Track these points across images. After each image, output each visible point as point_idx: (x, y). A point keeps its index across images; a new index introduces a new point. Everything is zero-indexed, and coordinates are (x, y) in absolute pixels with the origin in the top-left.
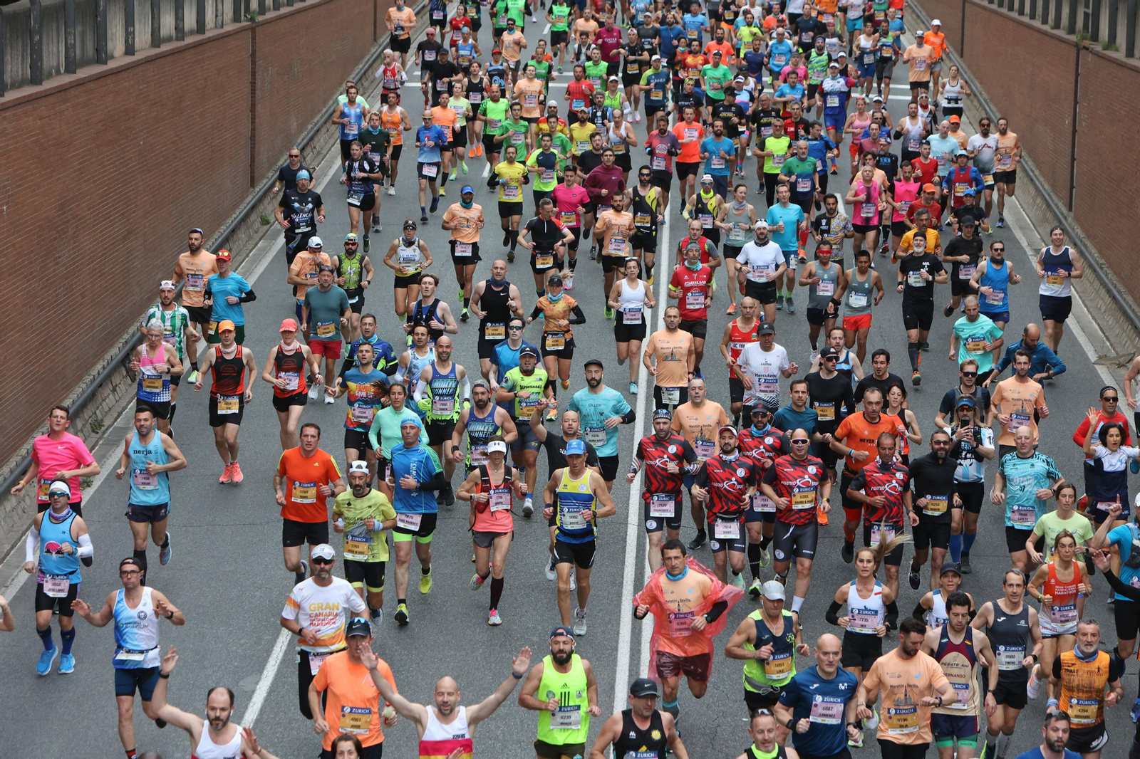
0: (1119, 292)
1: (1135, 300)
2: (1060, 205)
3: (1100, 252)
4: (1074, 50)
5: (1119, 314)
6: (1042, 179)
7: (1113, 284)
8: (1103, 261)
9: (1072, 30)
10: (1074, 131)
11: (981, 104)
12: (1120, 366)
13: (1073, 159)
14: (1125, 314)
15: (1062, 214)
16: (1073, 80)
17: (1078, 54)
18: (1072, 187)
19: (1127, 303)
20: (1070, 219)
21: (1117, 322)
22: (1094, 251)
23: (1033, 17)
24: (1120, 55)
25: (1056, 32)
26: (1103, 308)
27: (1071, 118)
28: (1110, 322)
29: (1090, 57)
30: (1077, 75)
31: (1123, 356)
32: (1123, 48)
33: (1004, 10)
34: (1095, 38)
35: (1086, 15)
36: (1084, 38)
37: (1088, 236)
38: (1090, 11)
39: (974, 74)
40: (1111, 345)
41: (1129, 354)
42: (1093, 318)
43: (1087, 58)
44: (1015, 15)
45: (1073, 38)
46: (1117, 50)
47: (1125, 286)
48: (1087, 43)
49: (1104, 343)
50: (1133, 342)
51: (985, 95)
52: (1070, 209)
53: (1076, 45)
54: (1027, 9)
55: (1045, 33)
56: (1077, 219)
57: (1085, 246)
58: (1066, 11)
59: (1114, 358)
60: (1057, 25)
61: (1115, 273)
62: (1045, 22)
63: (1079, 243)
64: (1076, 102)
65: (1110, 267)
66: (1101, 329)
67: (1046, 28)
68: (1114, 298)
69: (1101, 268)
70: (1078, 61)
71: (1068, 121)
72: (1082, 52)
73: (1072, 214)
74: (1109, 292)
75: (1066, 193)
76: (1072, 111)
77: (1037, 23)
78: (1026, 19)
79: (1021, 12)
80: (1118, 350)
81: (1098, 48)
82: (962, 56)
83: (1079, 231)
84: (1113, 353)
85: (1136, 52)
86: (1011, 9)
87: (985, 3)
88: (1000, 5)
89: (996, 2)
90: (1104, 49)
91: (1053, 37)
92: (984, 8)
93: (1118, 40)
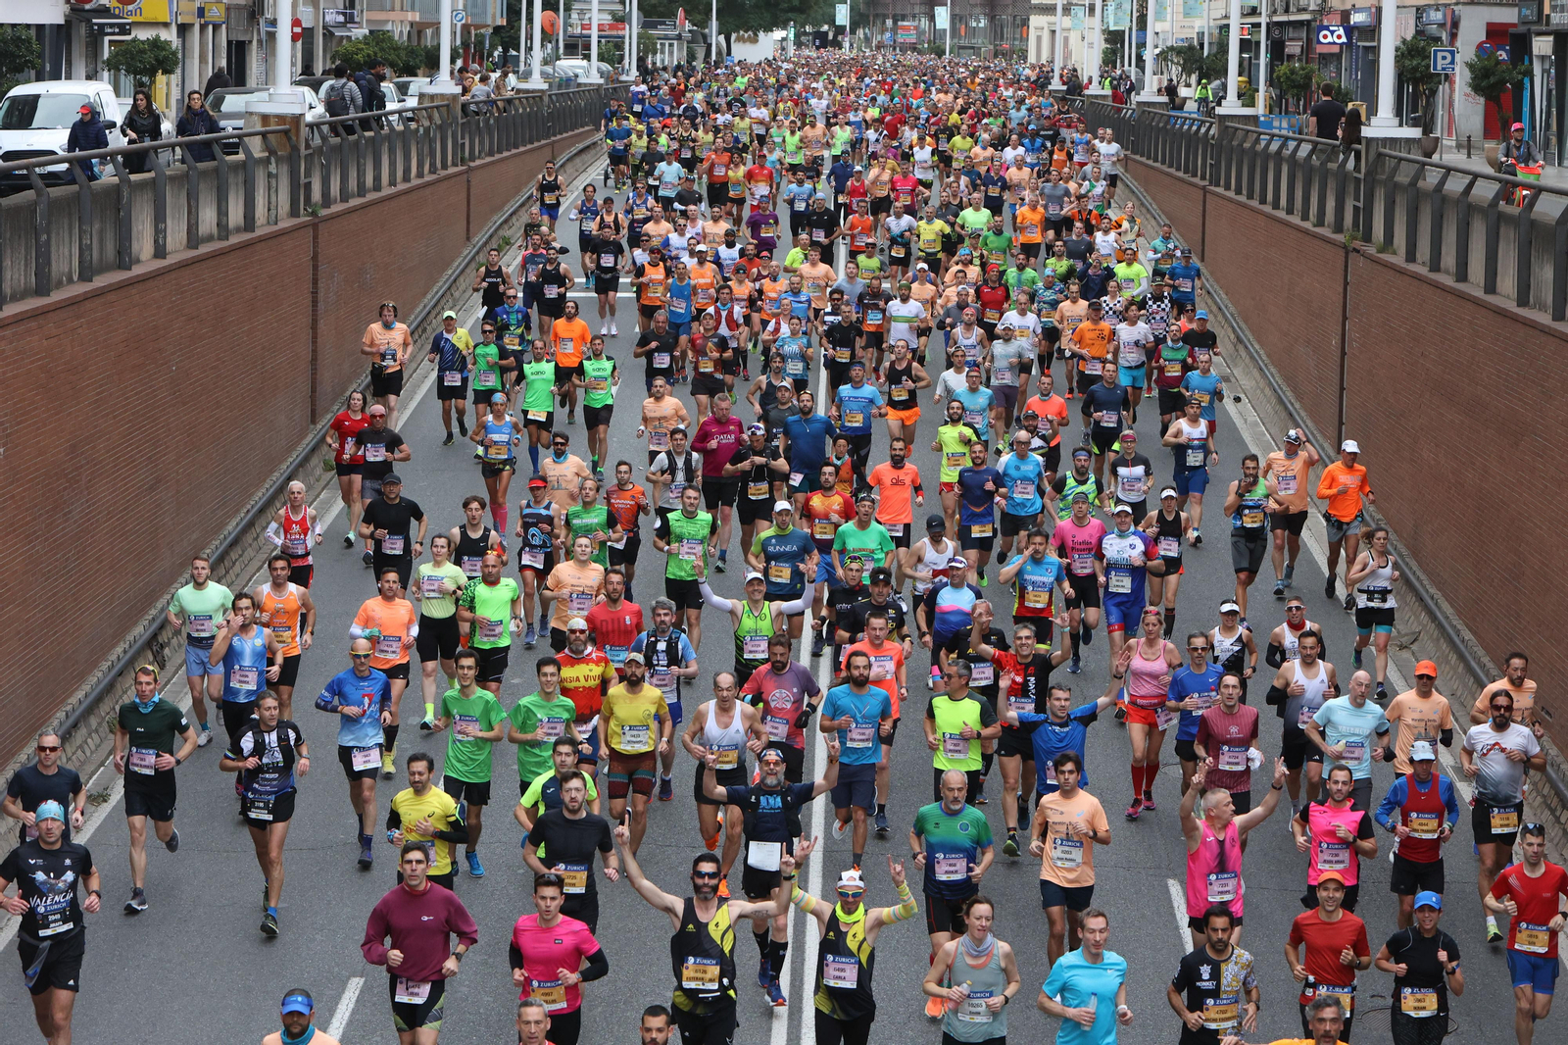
1: (1420, 565)
2: (1326, 445)
4: (1342, 253)
6: (1303, 414)
9: (1338, 228)
10: (1343, 354)
11: (1226, 319)
12: (1402, 647)
13: (1342, 389)
16: (1341, 290)
17: (1347, 258)
18: (1341, 423)
23: (1290, 211)
24: (1398, 259)
25: (1318, 230)
27: (1339, 337)
29: (1361, 262)
30: (1346, 284)
31: (1405, 635)
32: (1402, 251)
33: (1255, 203)
34: (1367, 238)
35: (1356, 209)
36: (1354, 238)
38: (1361, 205)
39: (1218, 282)
41: (1413, 633)
43: (1357, 263)
44: (1267, 208)
45: (1340, 238)
46: (1395, 253)
48: (1357, 244)
50: (1417, 617)
51: (1232, 309)
53: (1345, 247)
54: (1283, 202)
55: (1306, 232)
58: (1331, 204)
60: (1320, 223)
62: (1305, 217)
64: (1345, 318)
67: (1307, 225)
70: (1346, 266)
71: (1335, 341)
72: (1352, 255)
75: (1333, 430)
76: (1340, 328)
77: (1295, 220)
78: (1281, 214)
79: (1276, 205)
81: (1372, 250)
85: (1418, 255)
86: (1263, 201)
87: (1231, 194)
88: (1250, 196)
89: (1244, 192)
90: (1379, 252)
91: (1315, 236)
92: (1230, 200)
93: (1396, 241)
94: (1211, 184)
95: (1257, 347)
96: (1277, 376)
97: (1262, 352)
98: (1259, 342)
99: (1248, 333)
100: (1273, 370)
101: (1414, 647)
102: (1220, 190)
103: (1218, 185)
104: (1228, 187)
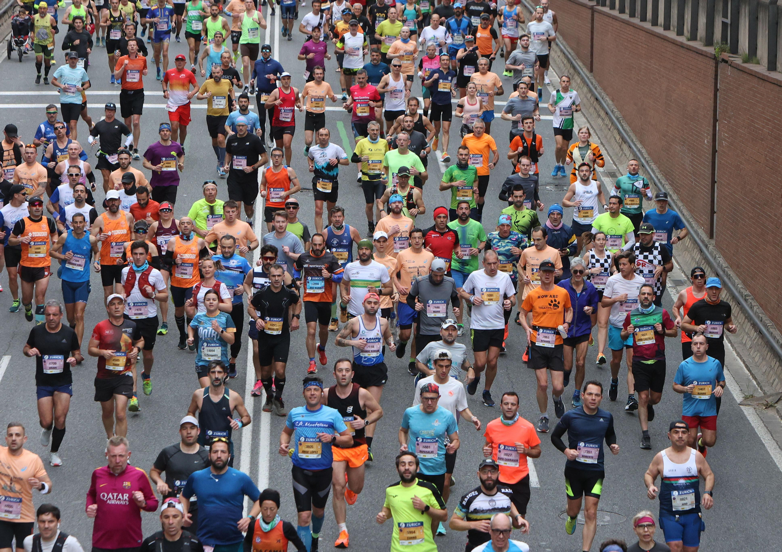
0: (766, 326)
2: (700, 231)
3: (744, 282)
4: (712, 63)
5: (765, 350)
6: (680, 204)
7: (758, 317)
8: (747, 293)
9: (709, 42)
10: (714, 151)
11: (613, 123)
12: (768, 406)
13: (713, 182)
14: (772, 349)
15: (703, 242)
16: (712, 95)
17: (716, 68)
18: (713, 212)
19: (774, 338)
20: (711, 247)
21: (764, 359)
22: (737, 281)
23: (667, 27)
24: (761, 68)
25: (692, 43)
26: (749, 344)
27: (710, 137)
28: (757, 359)
29: (729, 71)
30: (716, 90)
31: (771, 395)
32: (765, 61)
33: (636, 21)
34: (734, 50)
35: (724, 25)
36: (723, 50)
37: (731, 266)
38: (728, 21)
39: (605, 91)
40: (758, 384)
41: (777, 394)
42: (738, 354)
43: (726, 72)
44: (647, 25)
45: (710, 50)
46: (758, 63)
47: (772, 320)
48: (726, 55)
49: (749, 381)
51: (618, 114)
52: (711, 236)
53: (715, 58)
54: (661, 19)
55: (681, 46)
56: (718, 246)
57: (728, 276)
58: (702, 21)
59: (761, 398)
60: (693, 37)
61: (761, 305)
62: (680, 32)
63: (721, 273)
64: (715, 120)
65: (755, 298)
66: (747, 366)
67: (682, 39)
68: (760, 332)
69: (746, 300)
70: (716, 75)
71: (707, 141)
72: (721, 65)
73: (713, 242)
74: (754, 325)
75: (706, 218)
76: (711, 129)
77: (672, 34)
78: (659, 30)
79: (655, 23)
80: (766, 389)
81: (738, 61)
82: (591, 71)
83: (721, 260)
84: (759, 393)
85: (778, 65)
86: (644, 19)
87: (616, 13)
88: (632, 15)
89: (627, 11)
90: (745, 62)
91: (689, 49)
92: (615, 18)
93: (759, 52)
94: (598, 4)
95: (639, 146)
96: (657, 171)
97: (643, 151)
98: (641, 142)
99: (631, 134)
100: (653, 166)
101: (778, 406)
102: (606, 9)
103: (604, 5)
104: (612, 7)
